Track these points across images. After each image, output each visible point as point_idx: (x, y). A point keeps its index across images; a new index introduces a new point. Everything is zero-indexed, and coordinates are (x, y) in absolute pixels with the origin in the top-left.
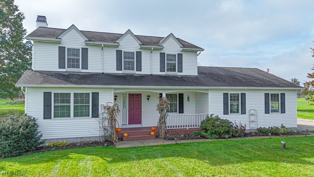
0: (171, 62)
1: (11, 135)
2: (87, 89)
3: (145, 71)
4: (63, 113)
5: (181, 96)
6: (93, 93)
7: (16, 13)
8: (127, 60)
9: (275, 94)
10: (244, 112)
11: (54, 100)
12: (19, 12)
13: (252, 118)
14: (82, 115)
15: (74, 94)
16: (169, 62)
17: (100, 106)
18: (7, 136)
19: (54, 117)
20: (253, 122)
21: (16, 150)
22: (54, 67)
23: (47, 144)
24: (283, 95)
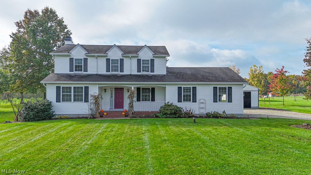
0: (146, 65)
1: (34, 109)
2: (82, 84)
3: (126, 72)
4: (67, 99)
5: (153, 89)
6: (85, 87)
7: (66, 30)
8: (113, 65)
9: (222, 88)
10: (195, 101)
11: (62, 91)
12: (67, 29)
13: (202, 106)
14: (78, 100)
15: (74, 87)
16: (144, 65)
17: (89, 95)
18: (32, 109)
19: (62, 101)
20: (202, 108)
21: (37, 118)
22: (67, 71)
23: (57, 117)
24: (230, 89)
